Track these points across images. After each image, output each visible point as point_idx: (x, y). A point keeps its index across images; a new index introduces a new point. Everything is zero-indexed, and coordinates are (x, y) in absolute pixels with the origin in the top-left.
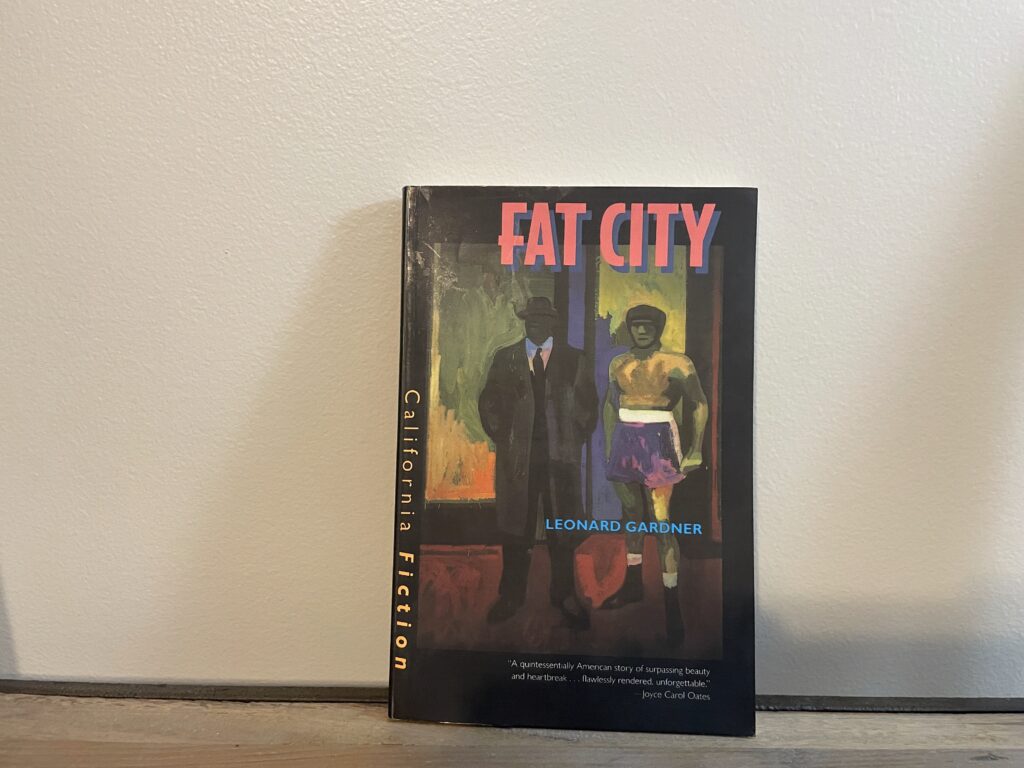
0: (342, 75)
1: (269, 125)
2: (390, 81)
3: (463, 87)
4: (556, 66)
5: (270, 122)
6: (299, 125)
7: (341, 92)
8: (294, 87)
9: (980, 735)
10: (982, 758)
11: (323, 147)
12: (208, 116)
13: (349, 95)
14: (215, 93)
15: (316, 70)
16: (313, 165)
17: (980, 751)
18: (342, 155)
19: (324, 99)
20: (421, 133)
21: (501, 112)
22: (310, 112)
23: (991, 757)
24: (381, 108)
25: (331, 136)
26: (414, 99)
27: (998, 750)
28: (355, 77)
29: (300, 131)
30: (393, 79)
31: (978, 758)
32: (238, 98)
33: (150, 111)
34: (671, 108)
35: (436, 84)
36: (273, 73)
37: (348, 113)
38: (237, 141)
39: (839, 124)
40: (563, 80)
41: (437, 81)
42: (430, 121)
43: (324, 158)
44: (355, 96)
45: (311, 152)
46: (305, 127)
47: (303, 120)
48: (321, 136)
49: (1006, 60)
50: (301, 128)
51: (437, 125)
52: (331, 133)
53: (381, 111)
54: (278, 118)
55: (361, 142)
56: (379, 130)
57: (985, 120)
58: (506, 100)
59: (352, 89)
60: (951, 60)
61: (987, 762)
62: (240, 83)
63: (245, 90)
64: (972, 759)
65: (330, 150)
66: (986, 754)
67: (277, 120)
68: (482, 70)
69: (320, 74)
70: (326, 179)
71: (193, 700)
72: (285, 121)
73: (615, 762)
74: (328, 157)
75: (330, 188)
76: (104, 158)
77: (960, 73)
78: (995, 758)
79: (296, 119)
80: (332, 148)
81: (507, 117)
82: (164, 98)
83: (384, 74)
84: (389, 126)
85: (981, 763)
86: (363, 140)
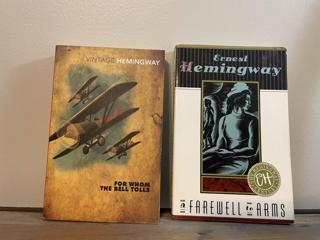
0: (93, 4)
1: (68, 21)
2: (109, 7)
3: (132, 9)
4: (163, 3)
5: (69, 20)
6: (78, 21)
7: (92, 10)
8: (77, 8)
9: (302, 220)
10: (303, 226)
11: (86, 28)
12: (48, 17)
13: (95, 11)
14: (51, 10)
15: (84, 3)
16: (83, 34)
17: (301, 224)
18: (93, 31)
19: (87, 12)
20: (119, 24)
21: (144, 17)
22: (82, 17)
23: (305, 226)
24: (106, 15)
25: (89, 24)
26: (117, 13)
27: (307, 224)
28: (97, 5)
29: (79, 23)
30: (109, 6)
31: (301, 226)
32: (58, 11)
33: (29, 15)
34: (199, 17)
35: (124, 8)
36: (70, 3)
37: (95, 17)
38: (58, 26)
39: (253, 23)
40: (165, 7)
41: (124, 7)
42: (121, 20)
43: (87, 32)
44: (97, 11)
45: (82, 29)
46: (80, 21)
47: (80, 19)
48: (86, 24)
49: (304, 4)
50: (79, 22)
51: (124, 21)
52: (89, 23)
53: (105, 16)
54: (72, 18)
55: (99, 27)
56: (105, 23)
57: (298, 23)
58: (146, 14)
59: (96, 9)
60: (287, 4)
61: (304, 227)
62: (59, 6)
63: (61, 9)
64: (299, 227)
65: (89, 29)
66: (304, 225)
67: (71, 19)
68: (139, 3)
69: (86, 4)
70: (87, 39)
71: (38, 212)
72: (74, 19)
73: (181, 229)
74: (88, 31)
75: (89, 42)
76: (14, 31)
77: (290, 8)
78: (307, 226)
79: (77, 19)
80: (89, 28)
81: (147, 19)
82: (34, 11)
83: (107, 4)
84: (108, 21)
85: (302, 228)
86: (99, 26)
